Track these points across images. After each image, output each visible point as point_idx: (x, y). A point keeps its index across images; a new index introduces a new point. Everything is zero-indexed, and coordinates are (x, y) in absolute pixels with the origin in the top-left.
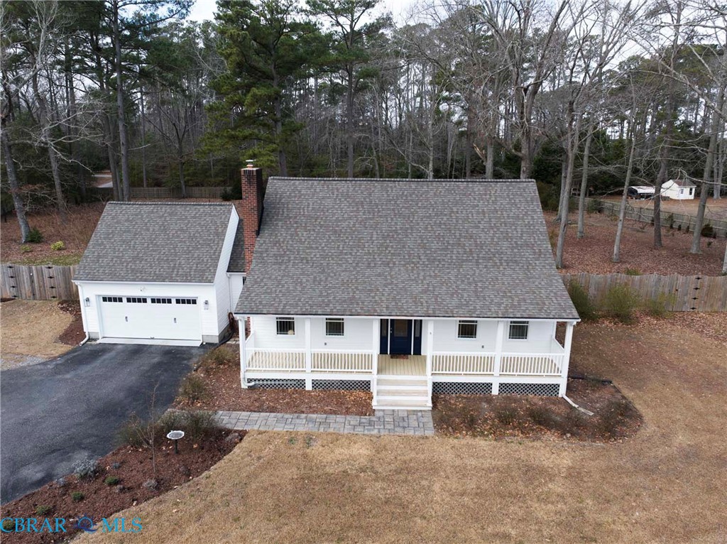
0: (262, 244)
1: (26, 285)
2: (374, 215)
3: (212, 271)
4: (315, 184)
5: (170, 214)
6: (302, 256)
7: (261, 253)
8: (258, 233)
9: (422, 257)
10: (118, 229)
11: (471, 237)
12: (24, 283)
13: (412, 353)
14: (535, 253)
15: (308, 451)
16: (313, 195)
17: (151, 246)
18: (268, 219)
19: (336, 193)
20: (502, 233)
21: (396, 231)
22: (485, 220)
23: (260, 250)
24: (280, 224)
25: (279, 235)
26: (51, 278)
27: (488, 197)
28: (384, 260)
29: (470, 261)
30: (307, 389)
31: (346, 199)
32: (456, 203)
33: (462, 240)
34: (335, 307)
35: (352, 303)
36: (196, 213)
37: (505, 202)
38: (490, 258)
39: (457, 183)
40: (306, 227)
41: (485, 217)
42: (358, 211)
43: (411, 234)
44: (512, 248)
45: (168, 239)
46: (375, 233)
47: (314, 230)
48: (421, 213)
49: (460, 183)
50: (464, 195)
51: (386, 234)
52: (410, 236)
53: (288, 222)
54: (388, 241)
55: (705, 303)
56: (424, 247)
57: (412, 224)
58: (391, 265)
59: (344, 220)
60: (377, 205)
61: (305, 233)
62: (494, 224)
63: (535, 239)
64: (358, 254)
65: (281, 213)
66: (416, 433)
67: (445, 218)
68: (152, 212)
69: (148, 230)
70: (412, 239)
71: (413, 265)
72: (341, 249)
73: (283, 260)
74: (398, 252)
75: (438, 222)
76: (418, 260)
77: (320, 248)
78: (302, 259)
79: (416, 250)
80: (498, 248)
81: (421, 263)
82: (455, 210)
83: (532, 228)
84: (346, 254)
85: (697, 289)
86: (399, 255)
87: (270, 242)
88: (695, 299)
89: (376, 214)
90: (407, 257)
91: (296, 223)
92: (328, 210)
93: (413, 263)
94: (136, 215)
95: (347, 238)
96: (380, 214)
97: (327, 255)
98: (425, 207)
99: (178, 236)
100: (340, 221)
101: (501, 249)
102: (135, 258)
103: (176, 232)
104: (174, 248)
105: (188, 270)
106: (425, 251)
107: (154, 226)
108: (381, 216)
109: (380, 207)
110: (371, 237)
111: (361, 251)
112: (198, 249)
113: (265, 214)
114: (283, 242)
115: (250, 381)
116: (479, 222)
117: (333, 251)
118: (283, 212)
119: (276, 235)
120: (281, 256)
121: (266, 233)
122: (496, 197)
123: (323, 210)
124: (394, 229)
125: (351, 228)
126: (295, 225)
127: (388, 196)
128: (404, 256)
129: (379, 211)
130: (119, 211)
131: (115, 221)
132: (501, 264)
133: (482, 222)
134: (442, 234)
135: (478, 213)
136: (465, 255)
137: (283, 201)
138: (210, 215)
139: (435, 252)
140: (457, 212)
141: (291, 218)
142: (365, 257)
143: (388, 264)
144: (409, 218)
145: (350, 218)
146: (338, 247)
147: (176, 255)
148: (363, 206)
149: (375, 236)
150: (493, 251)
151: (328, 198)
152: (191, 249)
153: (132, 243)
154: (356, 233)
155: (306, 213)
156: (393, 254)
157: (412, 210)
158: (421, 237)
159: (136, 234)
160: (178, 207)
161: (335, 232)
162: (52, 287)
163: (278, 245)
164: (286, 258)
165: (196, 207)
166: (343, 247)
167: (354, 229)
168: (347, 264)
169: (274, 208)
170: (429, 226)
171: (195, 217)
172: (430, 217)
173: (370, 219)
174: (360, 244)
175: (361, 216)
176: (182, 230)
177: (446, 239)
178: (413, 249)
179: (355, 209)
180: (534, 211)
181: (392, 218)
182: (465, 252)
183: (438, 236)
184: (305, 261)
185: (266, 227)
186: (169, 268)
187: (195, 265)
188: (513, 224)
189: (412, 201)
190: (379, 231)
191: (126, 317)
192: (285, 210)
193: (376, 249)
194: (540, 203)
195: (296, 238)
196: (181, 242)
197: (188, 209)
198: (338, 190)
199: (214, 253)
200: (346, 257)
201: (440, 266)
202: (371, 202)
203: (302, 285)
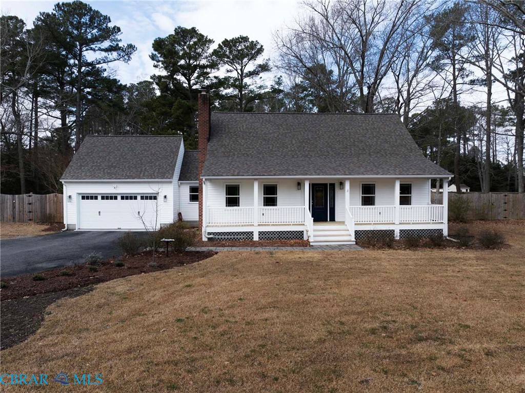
0: (212, 146)
1: (8, 210)
4: (246, 115)
5: (135, 142)
6: (243, 153)
7: (213, 151)
8: (209, 140)
9: (330, 152)
10: (96, 150)
11: (362, 142)
12: (7, 208)
13: (329, 220)
14: (408, 149)
16: (245, 121)
17: (122, 159)
18: (215, 133)
20: (382, 139)
21: (309, 139)
22: (369, 133)
23: (211, 149)
24: (224, 136)
25: (224, 141)
26: (30, 204)
27: (368, 121)
28: (303, 154)
29: (365, 154)
30: (254, 239)
31: (269, 123)
32: (347, 125)
33: (356, 143)
34: (277, 173)
35: (288, 171)
36: (155, 141)
37: (380, 124)
38: (378, 152)
39: (345, 115)
40: (243, 137)
41: (368, 131)
42: (279, 129)
43: (319, 140)
44: (392, 147)
45: (135, 155)
47: (249, 139)
48: (324, 129)
49: (347, 115)
51: (301, 140)
52: (319, 142)
53: (230, 135)
54: (304, 144)
55: (513, 213)
56: (330, 147)
57: (319, 135)
58: (309, 157)
59: (270, 134)
60: (292, 126)
61: (243, 140)
62: (376, 135)
63: (405, 142)
67: (341, 132)
68: (122, 140)
69: (119, 150)
70: (321, 143)
73: (230, 155)
75: (337, 134)
76: (328, 154)
77: (256, 148)
79: (325, 148)
80: (382, 147)
81: (330, 155)
82: (347, 128)
83: (402, 136)
84: (275, 151)
85: (505, 203)
86: (313, 151)
87: (219, 145)
88: (505, 210)
89: (292, 130)
90: (319, 152)
92: (257, 129)
93: (325, 155)
94: (110, 142)
95: (274, 143)
96: (295, 130)
97: (261, 152)
98: (326, 127)
99: (143, 154)
100: (267, 134)
101: (384, 147)
103: (141, 151)
104: (140, 160)
105: (152, 173)
106: (332, 149)
107: (124, 148)
108: (296, 132)
109: (294, 127)
110: (292, 142)
111: (285, 150)
112: (159, 160)
113: (212, 130)
114: (228, 145)
115: (209, 234)
116: (365, 134)
117: (265, 150)
118: (225, 129)
119: (222, 142)
120: (228, 152)
121: (214, 140)
122: (373, 122)
123: (254, 129)
124: (307, 138)
125: (276, 138)
126: (235, 136)
127: (299, 121)
128: (317, 152)
130: (96, 140)
131: (93, 145)
132: (387, 155)
133: (367, 134)
134: (341, 140)
135: (363, 130)
136: (360, 151)
137: (224, 124)
138: (166, 142)
139: (339, 149)
140: (349, 129)
141: (231, 132)
142: (290, 152)
143: (307, 156)
144: (316, 132)
145: (274, 133)
146: (269, 148)
147: (142, 164)
148: (282, 126)
149: (294, 141)
150: (379, 148)
151: (257, 122)
152: (153, 160)
153: (108, 158)
154: (280, 140)
155: (242, 130)
156: (309, 151)
157: (317, 128)
158: (326, 142)
159: (109, 153)
160: (141, 137)
161: (265, 140)
162: (30, 212)
163: (224, 147)
164: (232, 154)
165: (155, 137)
166: (272, 148)
167: (278, 138)
169: (218, 127)
170: (331, 136)
171: (154, 143)
172: (330, 132)
173: (289, 133)
174: (284, 146)
175: (282, 131)
176: (145, 150)
177: (345, 143)
178: (323, 148)
179: (277, 128)
180: (401, 128)
181: (304, 133)
182: (360, 149)
183: (339, 141)
184: (246, 155)
185: (214, 137)
186: (137, 172)
187: (157, 170)
188: (389, 135)
189: (316, 124)
190: (296, 139)
191: (100, 212)
193: (296, 148)
195: (237, 143)
196: (145, 157)
197: (149, 139)
198: (262, 119)
199: (171, 163)
202: (287, 124)
203: (247, 165)
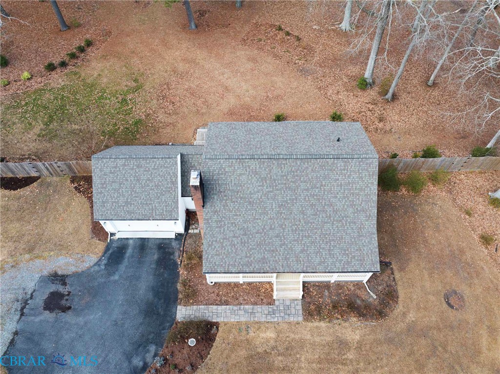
0: (207, 213)
1: (44, 170)
2: (273, 189)
3: (176, 211)
4: (234, 162)
6: (232, 221)
8: (203, 206)
9: (302, 221)
10: (107, 180)
15: (248, 336)
16: (234, 172)
17: (133, 193)
18: (208, 194)
19: (248, 170)
22: (341, 191)
23: (207, 218)
24: (215, 197)
25: (216, 206)
26: (59, 167)
27: (346, 171)
28: (279, 223)
29: (329, 223)
31: (255, 176)
32: (325, 178)
33: (326, 207)
34: (255, 267)
35: (264, 263)
37: (355, 176)
38: (340, 221)
39: (327, 160)
40: (232, 199)
41: (341, 189)
42: (263, 186)
43: (296, 203)
45: (142, 187)
46: (274, 203)
48: (303, 186)
49: (329, 160)
50: (331, 170)
51: (281, 204)
52: (295, 205)
53: (220, 196)
54: (282, 209)
56: (303, 213)
57: (296, 196)
58: (284, 227)
59: (255, 193)
60: (275, 180)
61: (232, 204)
62: (347, 195)
63: (368, 206)
64: (265, 219)
65: (215, 188)
66: (295, 319)
67: (317, 191)
70: (296, 207)
71: (296, 227)
72: (254, 215)
73: (221, 225)
74: (288, 217)
75: (312, 193)
76: (299, 223)
77: (242, 215)
78: (232, 223)
79: (298, 215)
80: (346, 213)
81: (301, 225)
82: (324, 183)
83: (368, 197)
86: (288, 219)
87: (212, 212)
89: (274, 188)
90: (293, 221)
91: (225, 196)
92: (244, 185)
94: (115, 168)
95: (257, 207)
96: (277, 187)
97: (247, 220)
98: (305, 182)
99: (148, 186)
100: (252, 194)
101: (348, 214)
102: (127, 203)
103: (146, 182)
104: (148, 195)
105: (162, 211)
106: (303, 216)
107: (130, 176)
108: (277, 190)
109: (276, 182)
110: (272, 206)
111: (266, 217)
112: (163, 195)
113: (205, 190)
114: (219, 211)
115: (212, 282)
116: (338, 194)
117: (250, 217)
118: (216, 187)
120: (220, 222)
121: (208, 205)
122: (351, 172)
123: (241, 185)
124: (285, 199)
125: (259, 199)
126: (225, 198)
127: (282, 172)
128: (291, 220)
129: (276, 186)
130: (102, 165)
131: (103, 173)
132: (346, 225)
133: (339, 193)
134: (314, 203)
135: (338, 185)
136: (326, 219)
137: (215, 178)
138: (164, 167)
139: (309, 217)
140: (325, 185)
141: (221, 192)
142: (269, 221)
143: (282, 226)
144: (295, 191)
145: (258, 192)
147: (151, 200)
148: (266, 181)
149: (274, 205)
150: (342, 215)
151: (244, 174)
154: (263, 203)
155: (231, 188)
156: (285, 219)
157: (297, 184)
158: (301, 206)
159: (120, 184)
160: (141, 160)
161: (250, 203)
162: (62, 171)
163: (216, 213)
164: (223, 223)
165: (153, 159)
166: (255, 214)
167: (261, 200)
168: (259, 227)
169: (210, 184)
170: (307, 197)
171: (154, 169)
172: (307, 190)
173: (271, 192)
174: (265, 212)
175: (265, 189)
177: (317, 207)
178: (296, 215)
179: (261, 184)
180: (372, 183)
181: (284, 191)
182: (327, 217)
183: (312, 205)
184: (234, 225)
185: (207, 200)
186: (149, 209)
188: (358, 195)
189: (297, 176)
190: (276, 202)
192: (217, 186)
193: (275, 215)
194: (377, 177)
195: (227, 208)
196: (151, 189)
197: (148, 162)
199: (174, 198)
200: (258, 221)
201: (312, 226)
202: (271, 178)
203: (235, 246)
